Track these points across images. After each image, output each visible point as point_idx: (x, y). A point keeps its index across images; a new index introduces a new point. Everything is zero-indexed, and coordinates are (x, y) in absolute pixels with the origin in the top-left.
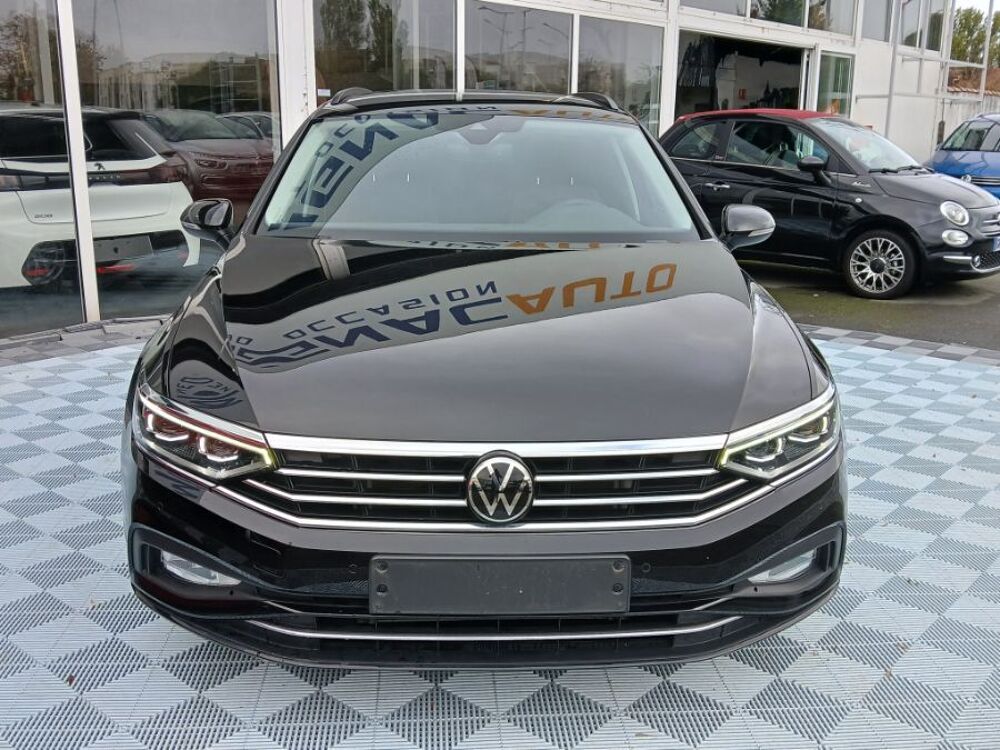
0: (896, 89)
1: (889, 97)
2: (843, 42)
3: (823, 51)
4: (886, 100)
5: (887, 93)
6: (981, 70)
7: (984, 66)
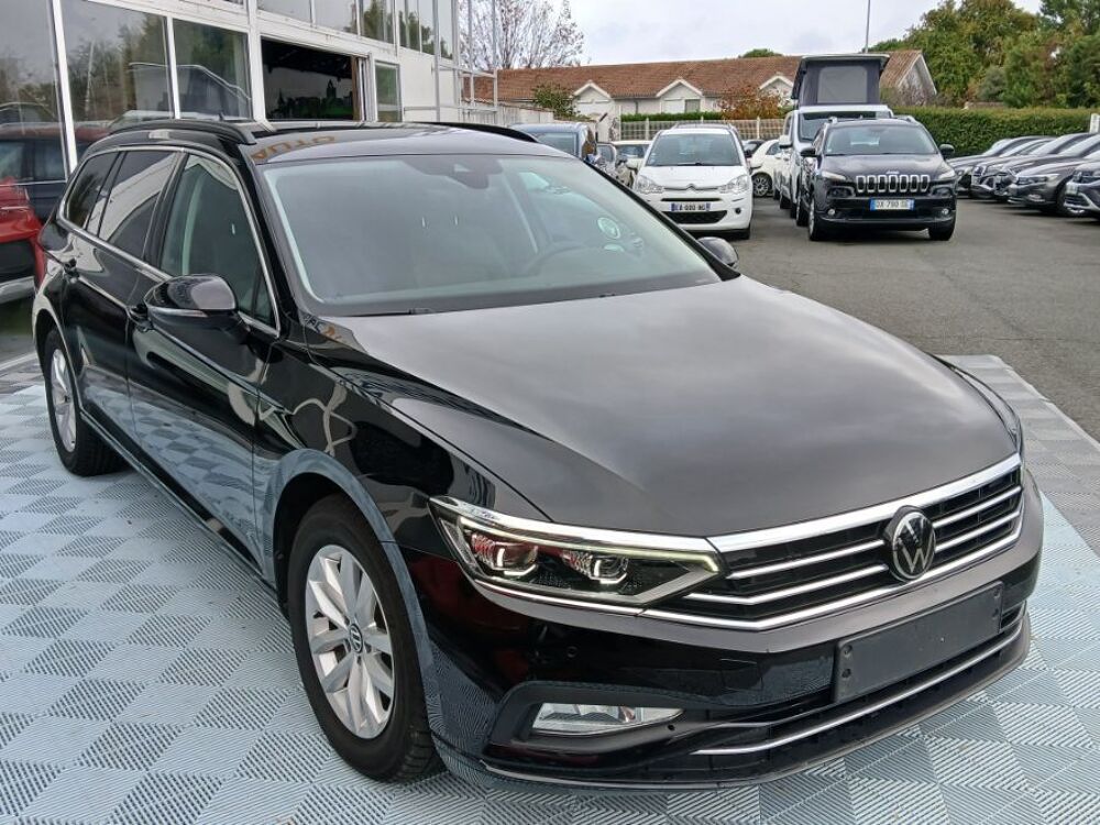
0: (441, 102)
1: (437, 108)
2: (389, 52)
3: (378, 61)
4: (435, 112)
5: (433, 104)
6: (491, 80)
7: (495, 76)
